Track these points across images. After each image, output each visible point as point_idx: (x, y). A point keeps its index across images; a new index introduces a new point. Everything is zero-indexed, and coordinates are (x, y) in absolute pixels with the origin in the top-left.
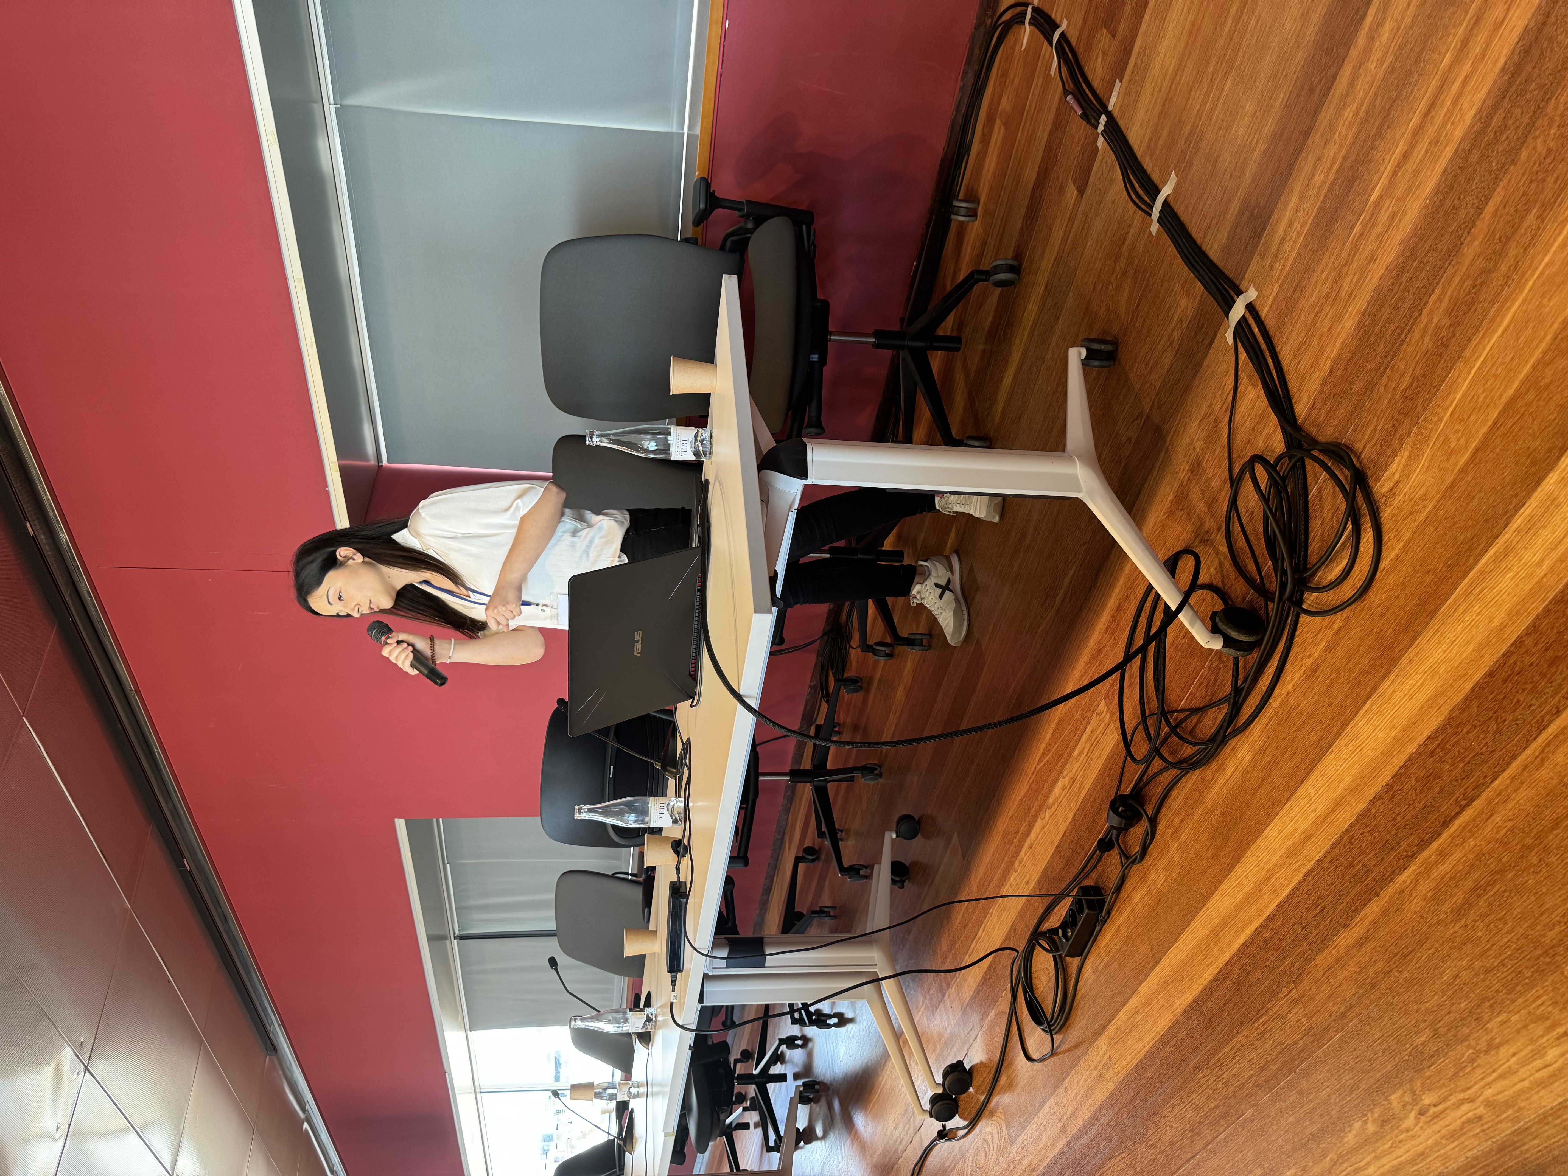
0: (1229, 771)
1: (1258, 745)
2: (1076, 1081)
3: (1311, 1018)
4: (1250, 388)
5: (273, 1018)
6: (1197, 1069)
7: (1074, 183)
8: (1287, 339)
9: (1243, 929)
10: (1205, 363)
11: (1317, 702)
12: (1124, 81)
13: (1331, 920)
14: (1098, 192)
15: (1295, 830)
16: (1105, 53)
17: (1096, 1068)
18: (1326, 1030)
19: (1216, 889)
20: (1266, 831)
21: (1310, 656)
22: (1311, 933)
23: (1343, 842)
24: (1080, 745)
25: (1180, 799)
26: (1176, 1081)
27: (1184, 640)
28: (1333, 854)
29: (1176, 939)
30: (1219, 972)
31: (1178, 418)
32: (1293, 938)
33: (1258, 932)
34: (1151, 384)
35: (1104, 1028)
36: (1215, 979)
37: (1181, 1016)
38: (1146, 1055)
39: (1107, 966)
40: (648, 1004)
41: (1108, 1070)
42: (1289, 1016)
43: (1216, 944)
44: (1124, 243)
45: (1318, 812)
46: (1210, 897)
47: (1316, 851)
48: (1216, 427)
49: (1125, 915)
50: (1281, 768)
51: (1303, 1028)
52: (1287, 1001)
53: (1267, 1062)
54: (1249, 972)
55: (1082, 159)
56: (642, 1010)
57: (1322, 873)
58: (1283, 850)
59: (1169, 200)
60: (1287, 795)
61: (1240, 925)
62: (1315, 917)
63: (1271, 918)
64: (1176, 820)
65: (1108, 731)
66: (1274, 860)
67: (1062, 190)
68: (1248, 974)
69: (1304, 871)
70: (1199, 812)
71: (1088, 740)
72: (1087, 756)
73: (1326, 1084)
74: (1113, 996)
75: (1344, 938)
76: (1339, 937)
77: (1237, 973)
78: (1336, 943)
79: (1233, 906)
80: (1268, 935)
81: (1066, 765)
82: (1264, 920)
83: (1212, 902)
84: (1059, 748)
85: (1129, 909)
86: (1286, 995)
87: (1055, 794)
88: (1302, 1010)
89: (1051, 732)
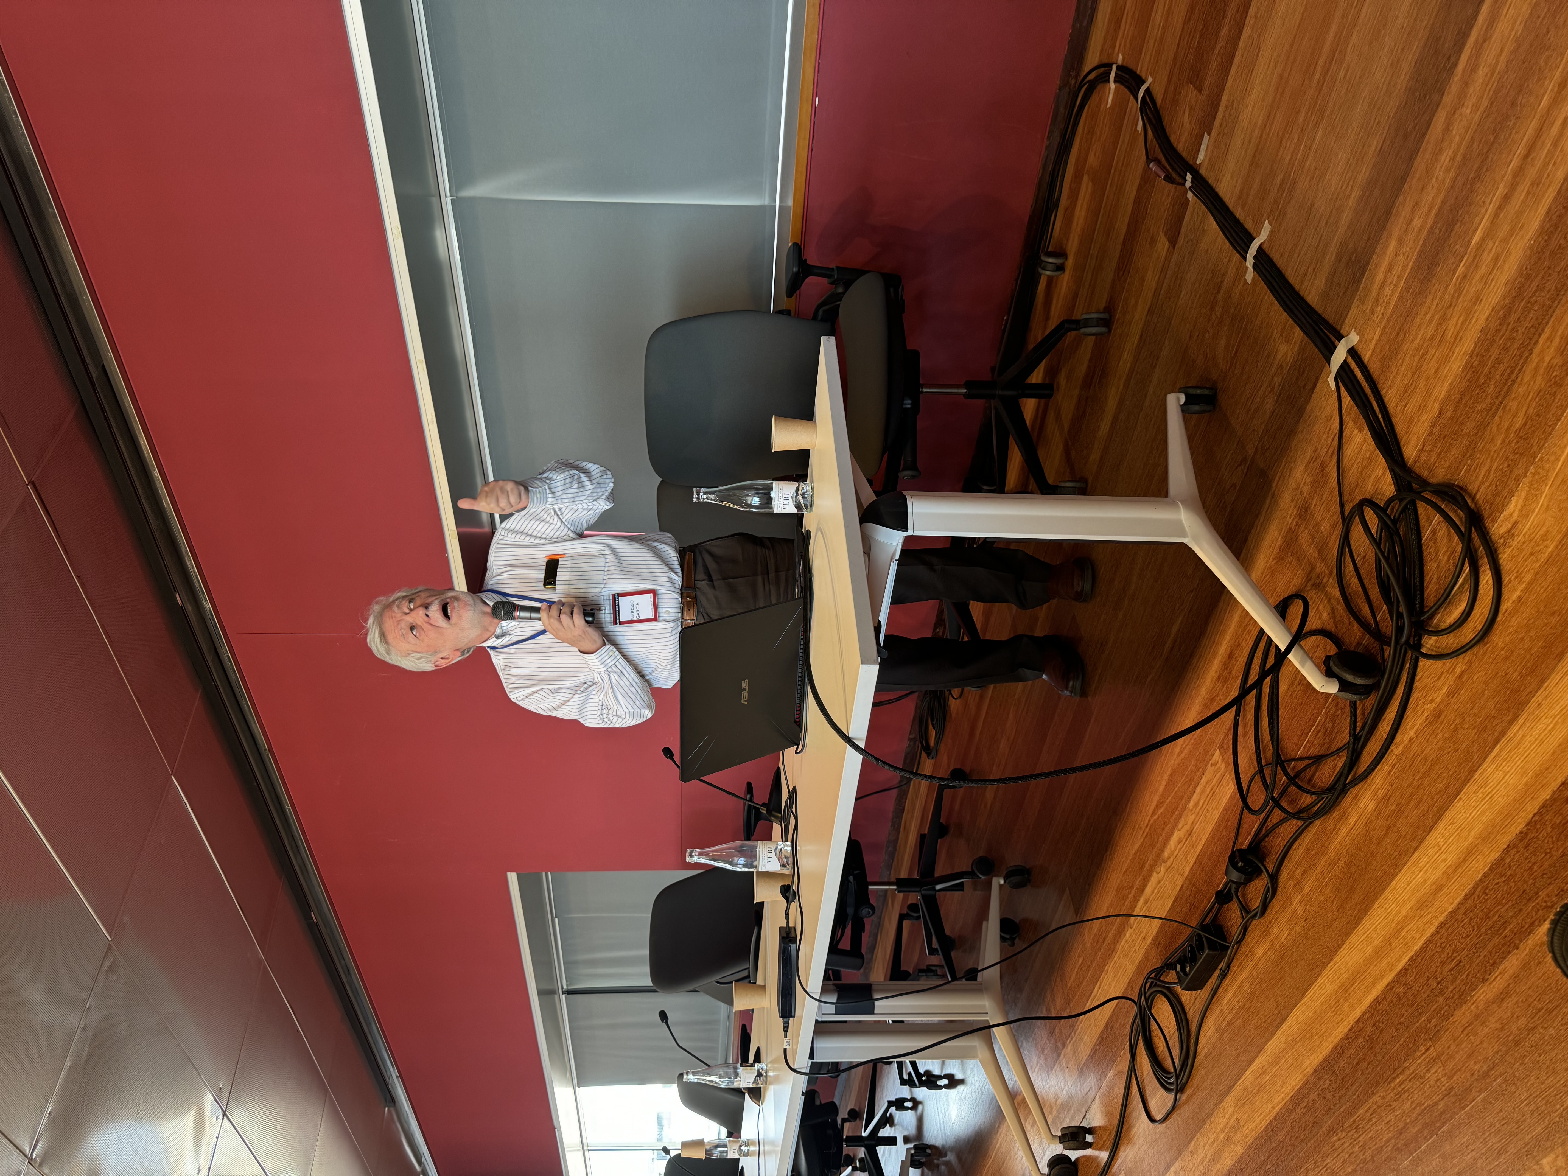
0: (1352, 820)
1: (1381, 793)
2: (1202, 1144)
3: (1450, 1078)
4: (1356, 431)
5: (391, 1069)
6: (1332, 1131)
7: (1166, 235)
8: (1393, 382)
9: (1374, 984)
10: (1308, 408)
11: (1442, 748)
12: (1212, 134)
13: (1468, 975)
14: (1190, 243)
15: (1425, 881)
16: (1192, 109)
17: (1223, 1130)
18: (1468, 1090)
19: (1343, 942)
20: (1394, 882)
21: (1432, 701)
22: (1447, 988)
23: (1477, 893)
24: (1195, 798)
25: (1301, 850)
26: (1309, 1144)
27: (1299, 687)
28: (1467, 906)
29: (1303, 994)
30: (1350, 1030)
31: (1283, 464)
32: (1428, 993)
33: (1390, 987)
34: (1254, 430)
35: (1230, 1088)
36: (1347, 1037)
37: (1311, 1075)
38: (1275, 1117)
39: (1230, 1024)
40: (757, 1059)
41: (1236, 1132)
42: (1428, 1076)
43: (1346, 1000)
44: (1218, 292)
45: (1449, 861)
46: (1337, 951)
47: (1448, 902)
48: (1322, 471)
49: (1248, 970)
50: (1407, 817)
51: (1443, 1088)
52: (1424, 1059)
53: (1406, 1124)
54: (1383, 1029)
55: (1173, 212)
56: (752, 1065)
57: (1456, 924)
58: (1413, 902)
59: (1264, 247)
60: (1414, 845)
61: (1370, 980)
62: (1450, 970)
63: (1404, 972)
64: (1298, 871)
65: (1224, 782)
66: (1404, 912)
67: (1153, 241)
68: (1381, 1032)
69: (1436, 923)
70: (1322, 863)
71: (1203, 791)
72: (1203, 809)
73: (1471, 1147)
74: (1238, 1055)
75: (1483, 993)
76: (1477, 992)
77: (1369, 1029)
78: (1474, 999)
79: (1361, 960)
80: (1401, 990)
81: (1181, 817)
82: (1396, 975)
83: (1339, 956)
84: (1174, 800)
85: (1251, 964)
86: (1424, 1053)
87: (1171, 848)
88: (1442, 1068)
89: (1164, 783)
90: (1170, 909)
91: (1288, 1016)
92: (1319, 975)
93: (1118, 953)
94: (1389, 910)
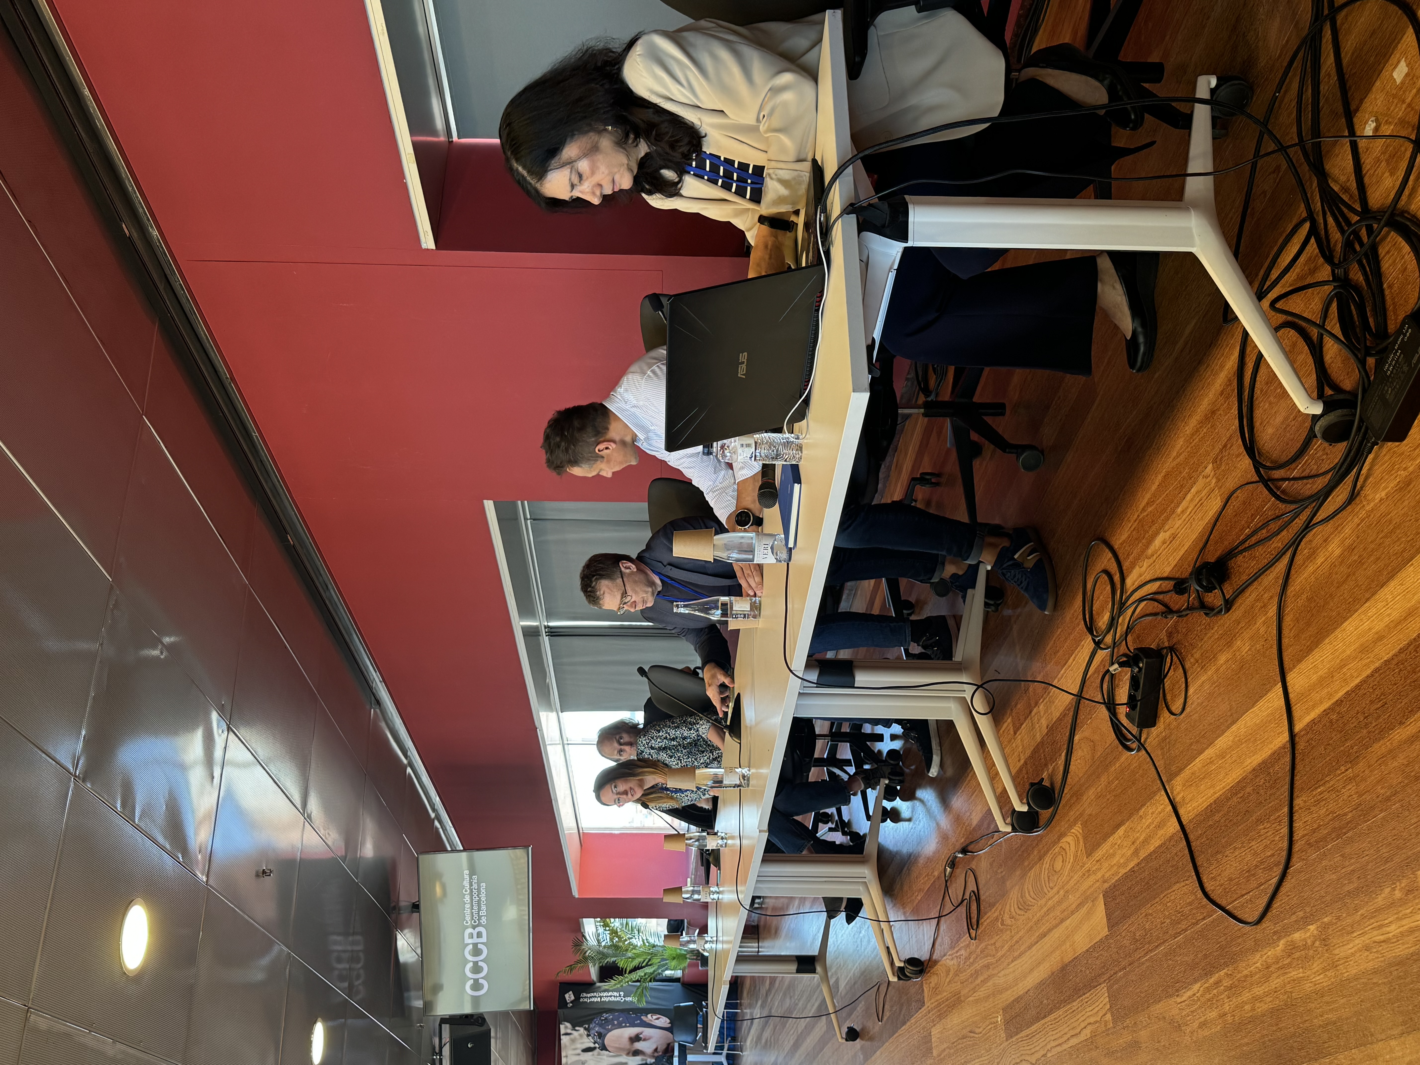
0: (1319, 561)
1: (1348, 542)
2: (1150, 812)
3: (1360, 796)
6: (1259, 821)
9: (1314, 707)
11: (1404, 515)
13: (1389, 716)
15: (1370, 629)
18: (1372, 808)
20: (1345, 624)
22: (1371, 723)
23: (1409, 649)
24: (1184, 504)
26: (1239, 828)
28: (1399, 658)
29: (1254, 704)
32: (1355, 724)
33: (1326, 713)
35: (1180, 770)
37: (1250, 773)
38: (1214, 802)
39: (1188, 716)
42: (1344, 791)
45: (1392, 618)
47: (1385, 652)
49: (1210, 673)
50: (1365, 570)
51: (1354, 803)
52: (1343, 777)
53: (1320, 826)
54: (1314, 746)
57: (1388, 673)
58: (1357, 645)
60: (1367, 596)
61: (1311, 703)
62: (1376, 710)
63: (1339, 702)
64: (1266, 595)
65: (1212, 495)
66: (1348, 652)
68: (1312, 748)
69: (1373, 667)
71: (1192, 500)
72: (1190, 516)
73: (1367, 853)
74: (1191, 744)
75: (1398, 733)
76: (1393, 732)
77: (1303, 744)
78: (1390, 737)
79: (1307, 685)
80: (1334, 717)
81: (1168, 520)
84: (1163, 502)
85: (1213, 669)
86: (1343, 773)
87: (1155, 546)
88: (1355, 787)
89: (1157, 484)
92: (1269, 690)
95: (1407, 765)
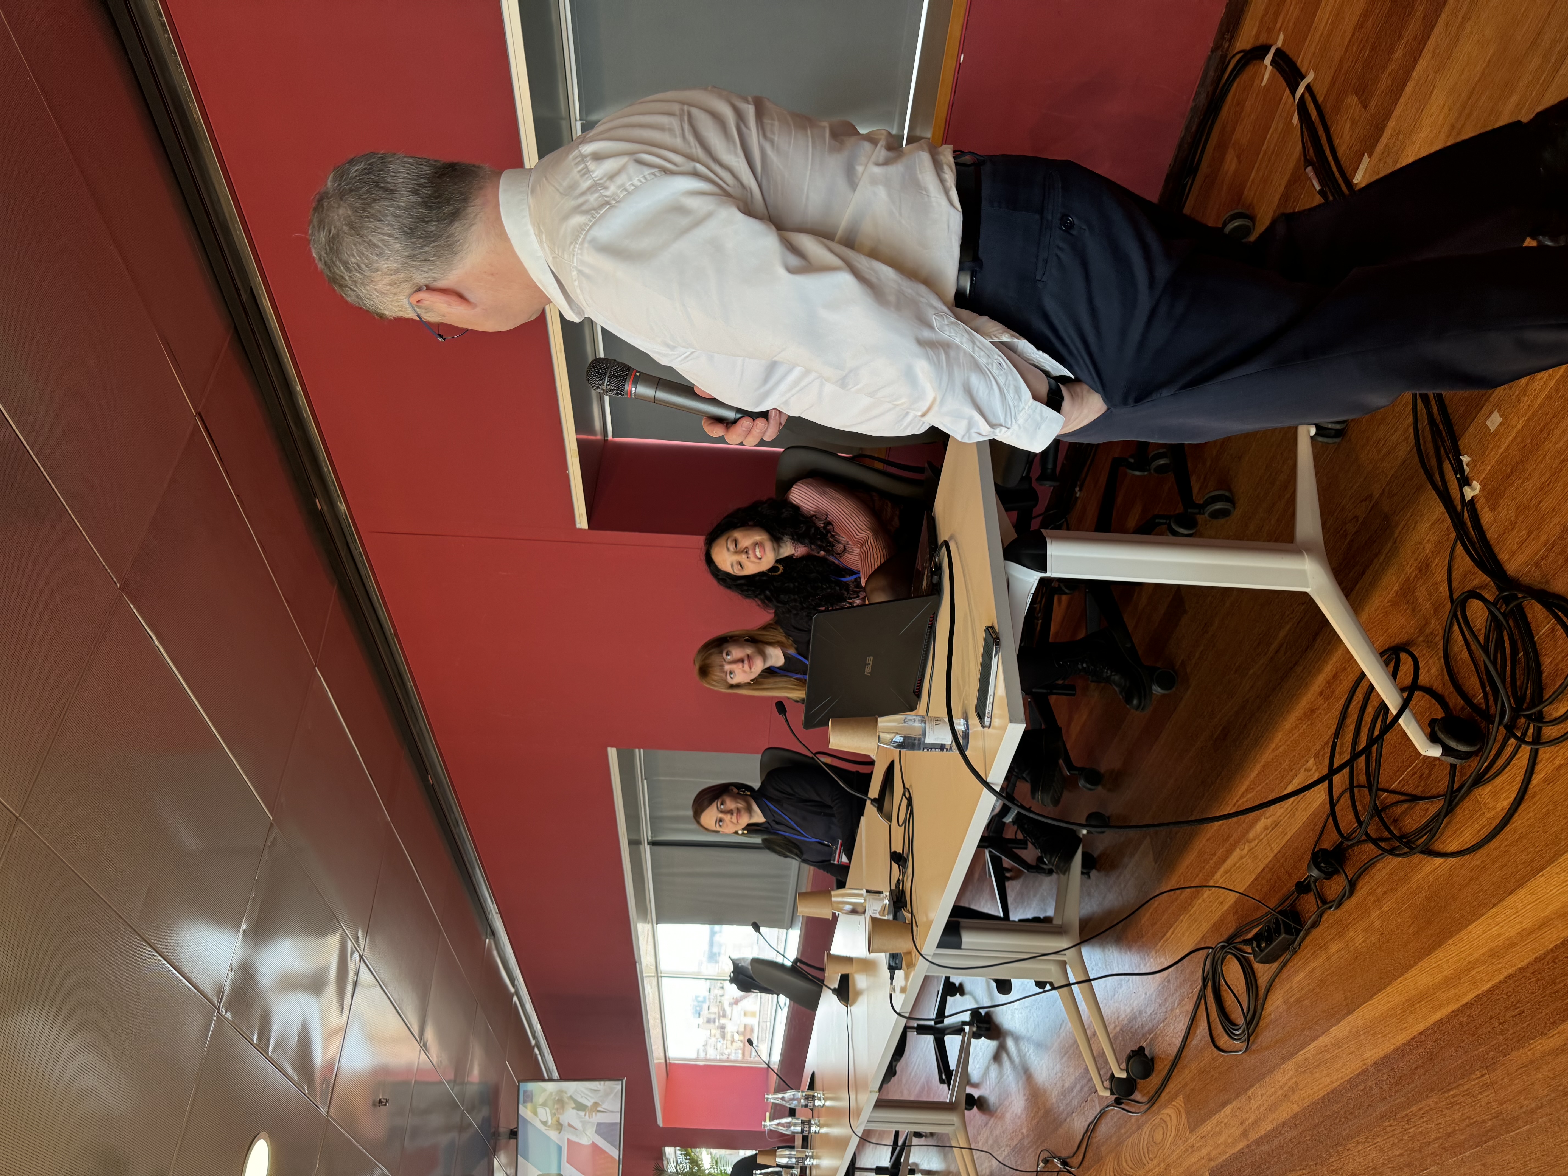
3: (1501, 1104)
6: (1384, 1116)
9: (1440, 1006)
13: (1529, 1025)
15: (1500, 935)
17: (1281, 1088)
18: (1515, 1118)
19: (1415, 964)
22: (1508, 1030)
23: (1547, 959)
25: (1385, 872)
26: (1362, 1122)
28: (1536, 967)
30: (1413, 1039)
32: (1489, 1029)
33: (1455, 1014)
35: (1293, 1054)
36: (1408, 1043)
37: (1371, 1066)
38: (1332, 1091)
39: (1298, 1001)
41: (1294, 1092)
42: (1480, 1096)
43: (1411, 1013)
45: (1525, 925)
46: (1408, 969)
47: (1519, 959)
49: (1320, 960)
50: (1490, 875)
51: (1494, 1111)
52: (1478, 1083)
53: (1455, 1130)
54: (1443, 1047)
57: (1522, 981)
58: (1486, 949)
60: (1494, 901)
61: (1436, 1003)
62: (1513, 1017)
63: (1469, 1005)
64: (1379, 890)
66: (1476, 955)
68: (1441, 1048)
69: (1505, 974)
70: (1404, 890)
73: (1511, 1165)
74: (1304, 1029)
75: (1540, 1044)
76: (1535, 1042)
77: (1430, 1044)
78: (1532, 1046)
79: (1431, 984)
80: (1463, 1019)
82: (1463, 1005)
83: (1410, 974)
84: (1264, 790)
85: (1324, 957)
86: (1479, 1078)
87: (1256, 831)
88: (1494, 1094)
89: (1256, 772)
90: (1250, 885)
91: (1355, 1010)
92: (1388, 985)
93: (1194, 909)
94: (1463, 949)
95: (1553, 1079)
